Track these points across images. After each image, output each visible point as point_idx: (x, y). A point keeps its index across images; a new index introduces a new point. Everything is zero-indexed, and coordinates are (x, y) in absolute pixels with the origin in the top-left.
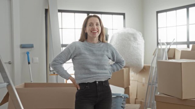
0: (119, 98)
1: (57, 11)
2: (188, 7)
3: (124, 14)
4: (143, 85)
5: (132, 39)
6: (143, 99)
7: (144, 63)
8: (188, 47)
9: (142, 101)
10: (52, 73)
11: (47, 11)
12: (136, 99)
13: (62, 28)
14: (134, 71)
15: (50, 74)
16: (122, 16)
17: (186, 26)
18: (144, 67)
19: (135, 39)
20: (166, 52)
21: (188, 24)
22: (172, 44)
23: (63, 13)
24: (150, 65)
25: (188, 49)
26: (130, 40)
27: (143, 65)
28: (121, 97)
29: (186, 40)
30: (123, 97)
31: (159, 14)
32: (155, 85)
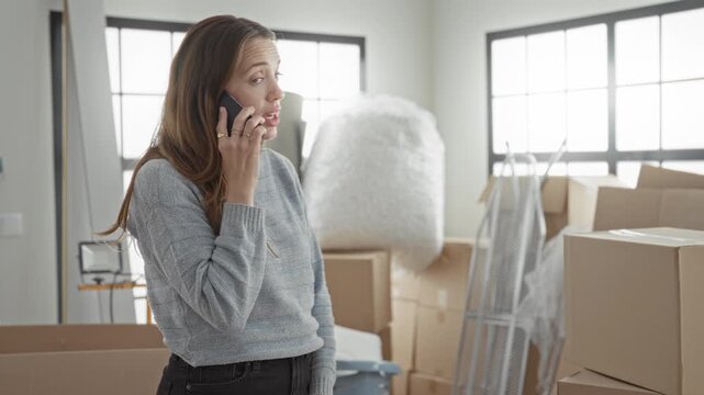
0: (368, 380)
1: (104, 22)
2: (610, 19)
3: (360, 41)
4: (441, 317)
5: (402, 138)
6: (438, 373)
7: (447, 232)
8: (613, 171)
9: (438, 379)
10: (89, 279)
11: (56, 19)
12: (412, 371)
13: (121, 94)
14: (406, 265)
15: (81, 284)
16: (355, 49)
17: (606, 91)
18: (447, 250)
19: (414, 139)
20: (534, 193)
21: (612, 87)
22: (558, 158)
23: (126, 33)
24: (471, 240)
25: (612, 178)
26: (394, 143)
27: (440, 239)
28: (376, 374)
29: (604, 147)
30: (382, 373)
31: (497, 45)
32: (495, 319)
